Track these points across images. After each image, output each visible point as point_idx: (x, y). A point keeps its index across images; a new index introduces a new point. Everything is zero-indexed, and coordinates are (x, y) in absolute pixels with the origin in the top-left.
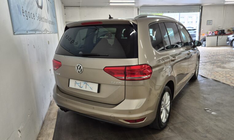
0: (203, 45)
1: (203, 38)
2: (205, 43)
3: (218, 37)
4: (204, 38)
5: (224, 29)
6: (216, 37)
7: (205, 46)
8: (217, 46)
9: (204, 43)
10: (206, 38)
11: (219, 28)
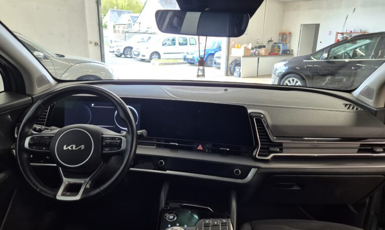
0: (235, 74)
1: (234, 59)
2: (240, 70)
3: (259, 59)
4: (236, 60)
6: (257, 59)
7: (240, 76)
8: (258, 76)
9: (237, 69)
10: (240, 61)
11: (258, 41)
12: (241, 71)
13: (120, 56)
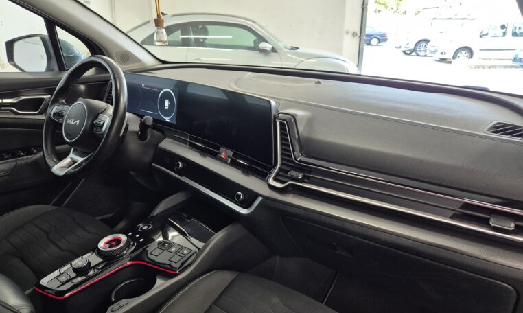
13: (409, 54)
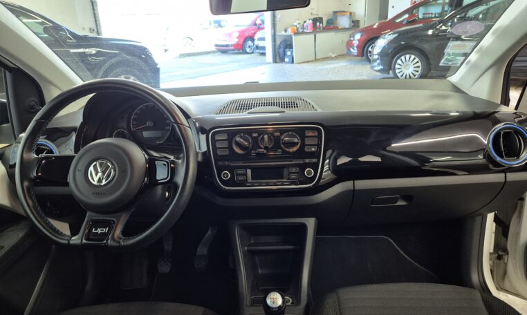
0: (287, 60)
2: (292, 53)
3: (315, 36)
5: (320, 16)
7: (293, 62)
8: (316, 60)
9: (289, 53)
10: (292, 42)
11: (314, 13)
12: (294, 54)
